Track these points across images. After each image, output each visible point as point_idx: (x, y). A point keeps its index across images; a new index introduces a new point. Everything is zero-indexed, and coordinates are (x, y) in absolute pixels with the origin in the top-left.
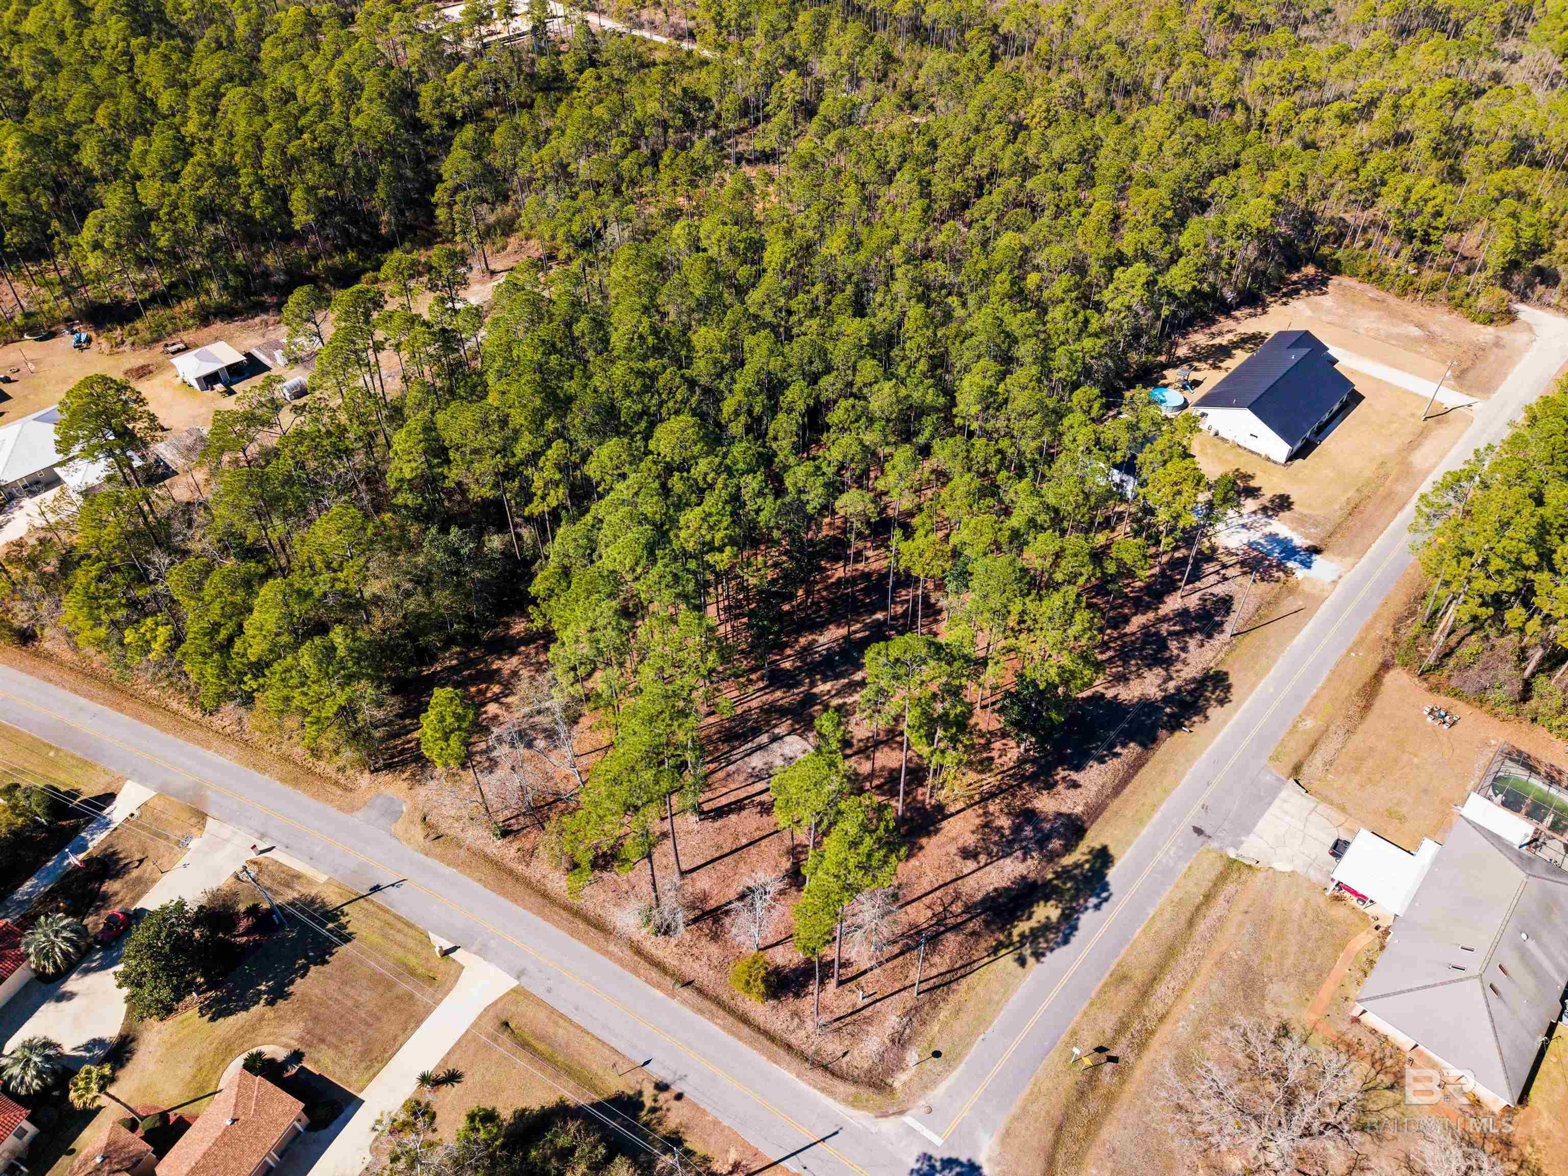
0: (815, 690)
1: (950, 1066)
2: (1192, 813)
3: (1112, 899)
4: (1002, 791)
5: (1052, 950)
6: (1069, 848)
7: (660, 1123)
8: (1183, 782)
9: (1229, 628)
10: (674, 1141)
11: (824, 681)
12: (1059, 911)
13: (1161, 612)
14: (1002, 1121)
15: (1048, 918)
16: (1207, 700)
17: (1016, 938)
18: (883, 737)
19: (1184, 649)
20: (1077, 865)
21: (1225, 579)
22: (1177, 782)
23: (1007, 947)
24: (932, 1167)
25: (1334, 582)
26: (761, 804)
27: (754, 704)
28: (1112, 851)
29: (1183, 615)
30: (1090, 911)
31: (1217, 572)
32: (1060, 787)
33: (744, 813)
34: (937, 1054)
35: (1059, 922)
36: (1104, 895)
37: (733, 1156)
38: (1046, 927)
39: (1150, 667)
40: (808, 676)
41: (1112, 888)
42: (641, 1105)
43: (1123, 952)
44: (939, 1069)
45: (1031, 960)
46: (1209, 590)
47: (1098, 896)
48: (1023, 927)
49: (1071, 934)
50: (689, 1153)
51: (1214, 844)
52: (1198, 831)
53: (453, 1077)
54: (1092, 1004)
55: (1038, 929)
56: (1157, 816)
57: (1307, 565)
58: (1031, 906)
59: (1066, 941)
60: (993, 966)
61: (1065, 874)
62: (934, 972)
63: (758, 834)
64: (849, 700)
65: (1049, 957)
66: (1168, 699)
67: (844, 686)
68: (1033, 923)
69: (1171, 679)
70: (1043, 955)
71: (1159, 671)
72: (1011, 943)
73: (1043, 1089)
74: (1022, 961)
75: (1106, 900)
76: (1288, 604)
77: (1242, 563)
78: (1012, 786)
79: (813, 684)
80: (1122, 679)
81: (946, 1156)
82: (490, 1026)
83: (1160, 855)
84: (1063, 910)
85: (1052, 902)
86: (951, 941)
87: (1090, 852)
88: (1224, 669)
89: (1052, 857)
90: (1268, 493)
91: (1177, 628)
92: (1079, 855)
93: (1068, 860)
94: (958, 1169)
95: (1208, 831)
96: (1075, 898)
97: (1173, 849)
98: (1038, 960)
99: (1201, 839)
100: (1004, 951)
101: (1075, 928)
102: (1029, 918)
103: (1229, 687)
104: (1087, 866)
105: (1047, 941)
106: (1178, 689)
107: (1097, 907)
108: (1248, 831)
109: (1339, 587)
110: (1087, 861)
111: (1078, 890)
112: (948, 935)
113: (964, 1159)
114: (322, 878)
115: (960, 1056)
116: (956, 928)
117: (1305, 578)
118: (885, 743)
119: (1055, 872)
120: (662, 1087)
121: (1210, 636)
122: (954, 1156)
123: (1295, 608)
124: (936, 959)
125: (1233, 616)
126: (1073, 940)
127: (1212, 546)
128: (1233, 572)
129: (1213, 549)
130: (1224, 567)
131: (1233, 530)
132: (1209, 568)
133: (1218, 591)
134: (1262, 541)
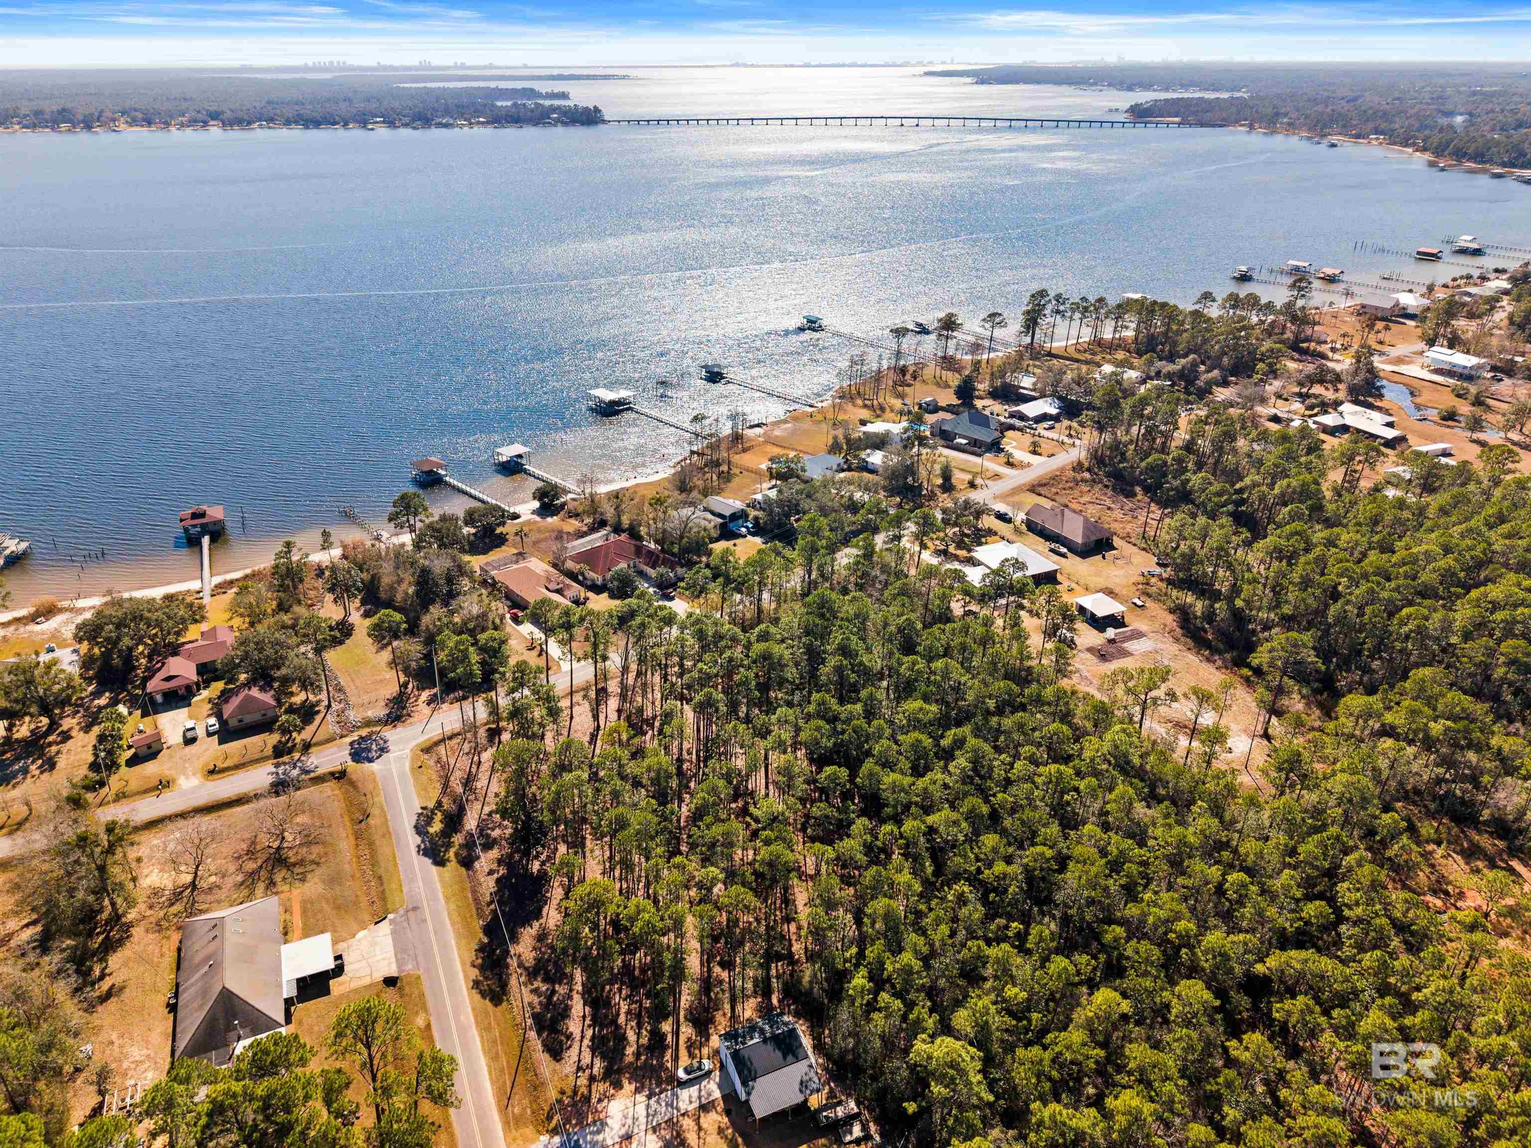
1: (412, 770)
2: (428, 913)
5: (418, 820)
8: (448, 922)
9: (532, 1034)
12: (432, 832)
14: (379, 775)
16: (486, 978)
17: (436, 812)
19: (535, 991)
21: (579, 1068)
22: (451, 920)
24: (383, 752)
28: (441, 867)
29: (565, 1013)
30: (419, 843)
31: (590, 1068)
32: (494, 866)
34: (421, 768)
35: (426, 829)
36: (421, 852)
37: (444, 709)
38: (429, 824)
39: (538, 960)
41: (422, 857)
44: (415, 766)
45: (421, 811)
46: (576, 1046)
47: (423, 850)
48: (438, 818)
49: (417, 830)
51: (401, 912)
52: (415, 909)
54: (387, 821)
55: (432, 821)
56: (441, 897)
58: (444, 826)
59: (415, 827)
60: (434, 799)
61: (449, 845)
62: (453, 778)
65: (415, 818)
66: (506, 953)
68: (436, 821)
69: (519, 967)
70: (419, 816)
71: (530, 963)
72: (436, 810)
74: (424, 808)
75: (418, 851)
80: (541, 937)
83: (421, 886)
84: (430, 835)
85: (438, 833)
86: (460, 790)
87: (448, 860)
88: (501, 1006)
89: (461, 845)
91: (555, 999)
92: (450, 856)
93: (453, 850)
95: (411, 914)
96: (431, 841)
97: (418, 891)
98: (418, 813)
99: (409, 907)
100: (436, 806)
101: (418, 832)
102: (440, 822)
103: (485, 997)
104: (442, 854)
105: (423, 820)
106: (508, 965)
107: (418, 846)
108: (393, 932)
110: (445, 856)
111: (434, 845)
112: (463, 790)
113: (377, 760)
115: (413, 772)
116: (464, 794)
119: (452, 842)
121: (534, 1016)
124: (457, 782)
125: (540, 1047)
126: (414, 830)
127: (621, 1087)
128: (583, 1081)
129: (618, 1086)
130: (592, 1079)
131: (630, 1121)
132: (598, 1066)
133: (572, 1055)
134: (600, 1137)
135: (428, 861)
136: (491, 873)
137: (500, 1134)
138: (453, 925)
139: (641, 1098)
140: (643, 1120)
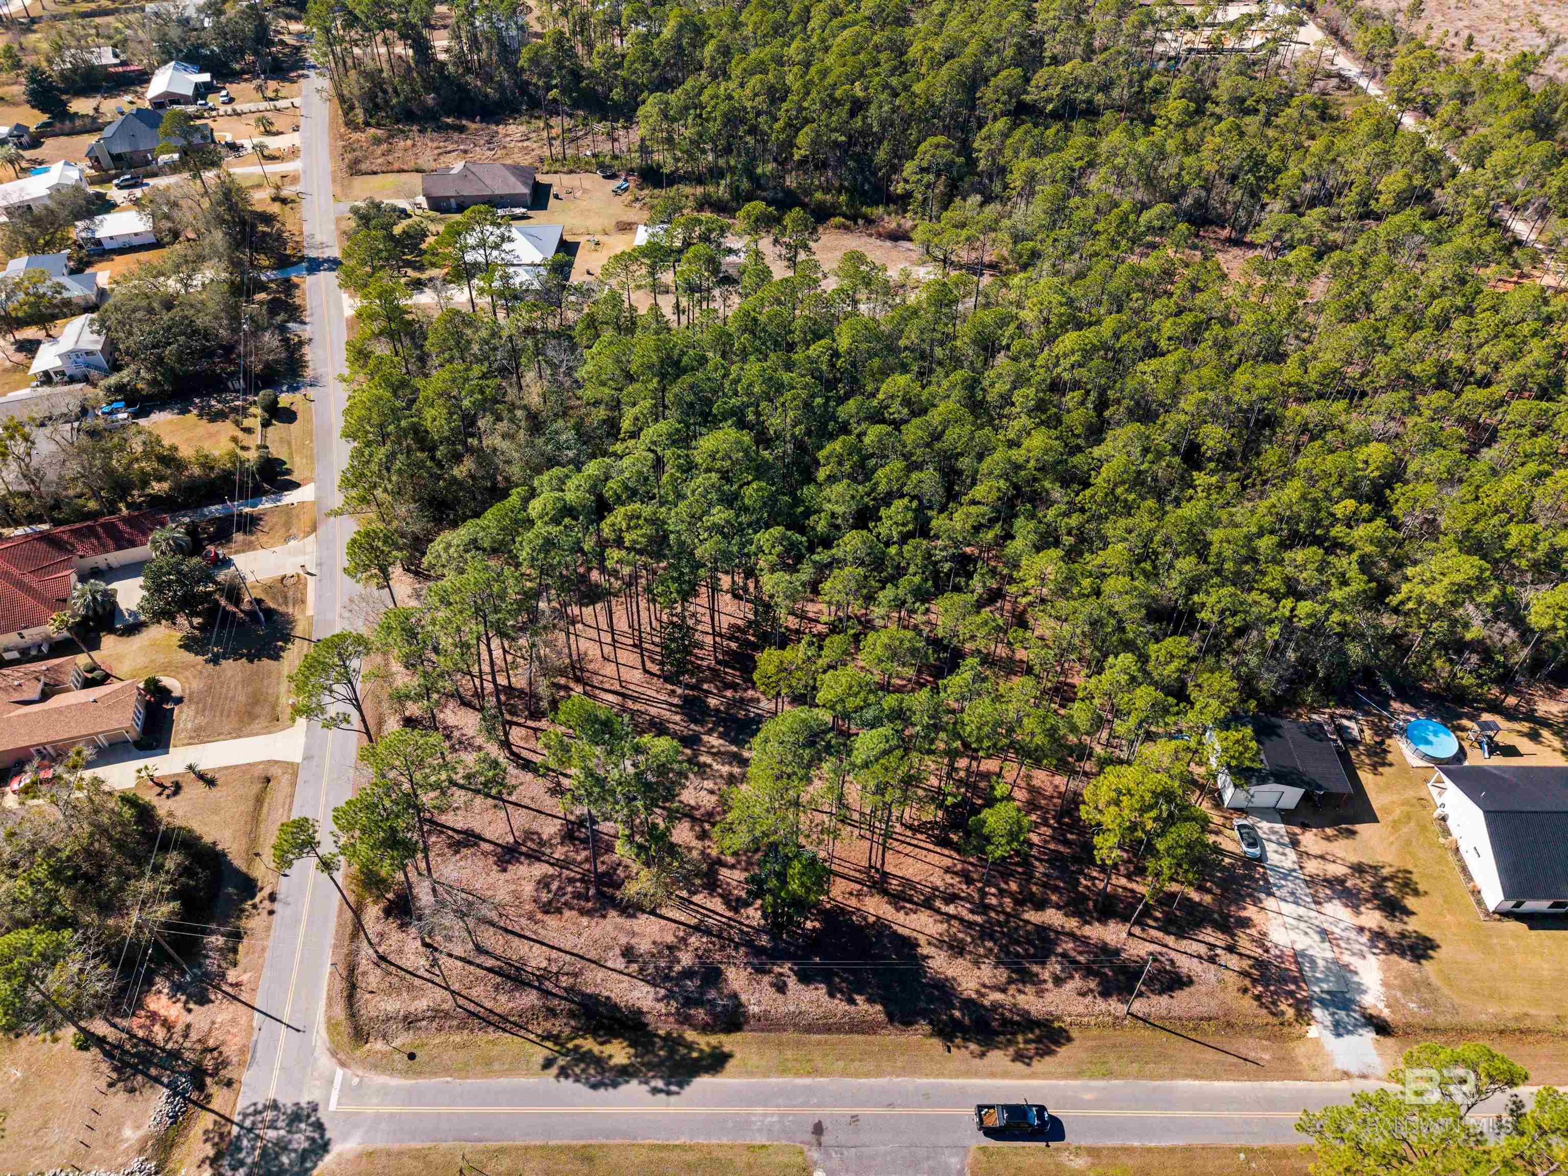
0: (705, 738)
1: (405, 1073)
2: (838, 1111)
3: (673, 1099)
4: (719, 936)
5: (577, 1080)
6: (705, 1029)
7: (248, 917)
8: (870, 1080)
9: (1138, 1006)
10: (237, 936)
11: (720, 737)
12: (625, 1061)
13: (1087, 931)
14: (380, 1143)
15: (610, 1057)
16: (1010, 1043)
17: (570, 1045)
18: (697, 814)
19: (1058, 981)
20: (690, 1046)
21: (1212, 960)
22: (867, 1075)
23: (556, 1044)
24: (309, 1116)
25: (1346, 1075)
26: (559, 784)
27: (653, 711)
28: (730, 1065)
29: (1107, 952)
30: (645, 1088)
31: (1212, 947)
32: (766, 979)
33: (540, 780)
34: (412, 1056)
35: (612, 1069)
36: (673, 1088)
37: (245, 978)
38: (599, 1062)
39: (999, 963)
40: (714, 723)
41: (688, 1090)
42: (253, 896)
43: (618, 1141)
44: (399, 1066)
45: (554, 1070)
46: (1173, 954)
47: (668, 1084)
48: (588, 1044)
49: (606, 1086)
50: (235, 951)
51: (815, 1155)
52: (818, 1129)
53: (210, 782)
54: (542, 1147)
55: (594, 1056)
56: (807, 1081)
57: (1339, 1029)
58: (616, 1038)
59: (594, 1087)
60: (528, 1045)
61: (673, 1042)
62: (489, 1004)
63: (527, 802)
64: (716, 766)
65: (567, 1084)
66: (969, 1004)
67: (727, 753)
68: (596, 1049)
69: (1004, 991)
70: (567, 1076)
71: (1002, 975)
72: (562, 1045)
73: (430, 1158)
74: (548, 1064)
75: (669, 1093)
76: (1250, 1046)
77: (1260, 964)
78: (732, 940)
79: (710, 732)
80: (957, 949)
81: (323, 1120)
82: (258, 772)
83: (759, 1110)
84: (631, 1065)
85: (632, 1051)
86: (530, 999)
87: (715, 1048)
88: (1074, 1033)
89: (685, 1020)
90: (1413, 925)
91: (1081, 959)
92: (704, 1042)
93: (690, 1035)
94: (317, 1136)
95: (826, 1139)
96: (650, 1066)
97: (775, 1119)
98: (557, 1076)
99: (809, 1137)
100: (549, 1044)
101: (615, 1085)
102: (602, 1044)
103: (1051, 1053)
104: (695, 1055)
105: (583, 1071)
106: (995, 1006)
107: (655, 1091)
109: (1345, 1084)
110: (701, 1051)
111: (661, 1063)
112: (535, 992)
113: (328, 1135)
114: (310, 612)
115: (420, 1074)
116: (546, 993)
117: (1316, 1041)
118: (693, 819)
119: (669, 1034)
120: (272, 897)
121: (1105, 994)
122: (327, 1125)
123: (1252, 1055)
124: (503, 998)
125: (1164, 1000)
126: (602, 1091)
127: (1250, 919)
128: (1233, 961)
129: (1245, 923)
130: (1231, 949)
131: (1303, 925)
132: (1210, 935)
133: (1186, 965)
134: (1321, 963)
135: (703, 1082)
136: (781, 988)
137: (1300, 1084)
138: (879, 1072)
139: (1270, 903)
140: (1301, 911)
